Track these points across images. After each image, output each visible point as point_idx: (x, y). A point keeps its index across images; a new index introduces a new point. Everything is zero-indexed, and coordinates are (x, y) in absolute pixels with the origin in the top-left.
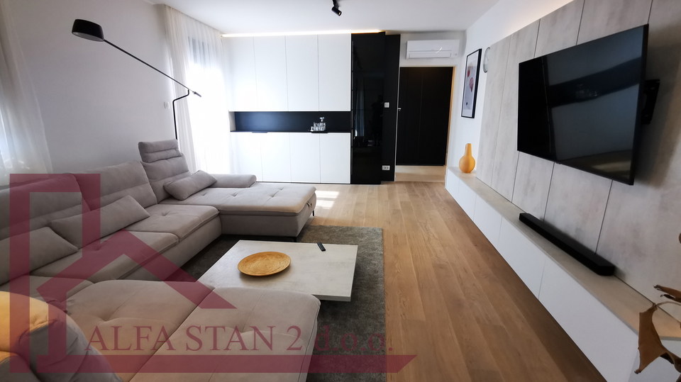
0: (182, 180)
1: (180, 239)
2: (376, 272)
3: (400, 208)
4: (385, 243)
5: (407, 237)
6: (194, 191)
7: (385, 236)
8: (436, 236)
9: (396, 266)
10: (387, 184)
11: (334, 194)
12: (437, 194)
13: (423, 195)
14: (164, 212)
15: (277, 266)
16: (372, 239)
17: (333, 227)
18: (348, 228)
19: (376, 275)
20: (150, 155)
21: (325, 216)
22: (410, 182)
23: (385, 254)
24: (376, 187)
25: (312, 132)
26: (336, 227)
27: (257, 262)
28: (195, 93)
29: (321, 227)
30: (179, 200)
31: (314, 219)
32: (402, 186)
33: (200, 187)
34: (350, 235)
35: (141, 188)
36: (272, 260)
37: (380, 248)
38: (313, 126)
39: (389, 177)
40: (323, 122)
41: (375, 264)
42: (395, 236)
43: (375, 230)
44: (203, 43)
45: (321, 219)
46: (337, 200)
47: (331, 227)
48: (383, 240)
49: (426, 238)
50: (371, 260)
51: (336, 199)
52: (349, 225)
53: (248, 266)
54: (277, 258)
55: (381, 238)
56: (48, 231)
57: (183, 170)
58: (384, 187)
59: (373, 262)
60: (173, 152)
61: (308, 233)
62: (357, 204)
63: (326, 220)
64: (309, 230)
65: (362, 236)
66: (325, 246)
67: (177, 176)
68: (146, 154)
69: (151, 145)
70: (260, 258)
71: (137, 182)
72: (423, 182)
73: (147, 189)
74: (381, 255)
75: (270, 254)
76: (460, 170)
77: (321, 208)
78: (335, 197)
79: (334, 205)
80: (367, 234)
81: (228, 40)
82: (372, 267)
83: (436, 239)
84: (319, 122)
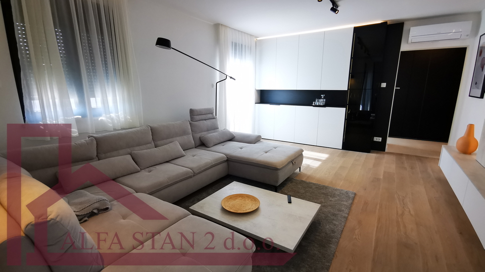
0: (211, 134)
1: (195, 174)
2: (333, 232)
3: (382, 177)
4: (354, 207)
5: (378, 207)
6: (218, 142)
7: (356, 201)
8: (412, 212)
9: (357, 232)
10: (377, 153)
11: (324, 156)
12: (429, 170)
13: (412, 168)
14: (194, 153)
15: (249, 207)
16: (342, 201)
17: (311, 183)
18: (324, 186)
19: (332, 235)
20: (195, 116)
21: (309, 173)
22: (401, 155)
23: (349, 217)
24: (365, 154)
25: (314, 106)
26: (314, 184)
27: (237, 200)
28: (231, 78)
29: (302, 182)
30: (207, 147)
31: (299, 174)
32: (393, 158)
33: (222, 140)
34: (323, 194)
35: (185, 137)
36: (248, 201)
37: (347, 211)
38: (315, 101)
39: (380, 148)
40: (324, 98)
41: (335, 225)
42: (366, 203)
43: (347, 194)
44: (242, 45)
45: (305, 175)
46: (325, 162)
47: (310, 183)
48: (352, 204)
49: (400, 212)
50: (333, 220)
51: (324, 160)
52: (326, 185)
53: (229, 202)
54: (252, 200)
55: (350, 202)
56: (129, 157)
57: (215, 128)
58: (372, 156)
59: (334, 222)
60: (210, 116)
61: (290, 185)
62: (342, 168)
63: (309, 177)
64: (291, 183)
65: (334, 196)
66: (292, 198)
67: (210, 132)
68: (193, 116)
69: (196, 111)
70: (240, 198)
71: (184, 133)
72: (416, 156)
73: (189, 139)
74: (344, 217)
75: (248, 197)
76: (457, 150)
77: (308, 166)
78: (324, 159)
79: (320, 165)
80: (338, 195)
81: (260, 40)
82: (332, 226)
83: (411, 215)
84: (320, 98)
